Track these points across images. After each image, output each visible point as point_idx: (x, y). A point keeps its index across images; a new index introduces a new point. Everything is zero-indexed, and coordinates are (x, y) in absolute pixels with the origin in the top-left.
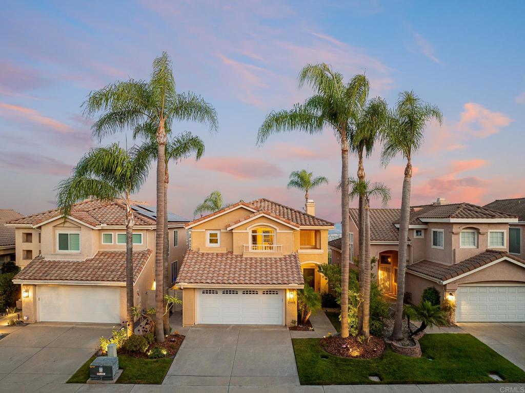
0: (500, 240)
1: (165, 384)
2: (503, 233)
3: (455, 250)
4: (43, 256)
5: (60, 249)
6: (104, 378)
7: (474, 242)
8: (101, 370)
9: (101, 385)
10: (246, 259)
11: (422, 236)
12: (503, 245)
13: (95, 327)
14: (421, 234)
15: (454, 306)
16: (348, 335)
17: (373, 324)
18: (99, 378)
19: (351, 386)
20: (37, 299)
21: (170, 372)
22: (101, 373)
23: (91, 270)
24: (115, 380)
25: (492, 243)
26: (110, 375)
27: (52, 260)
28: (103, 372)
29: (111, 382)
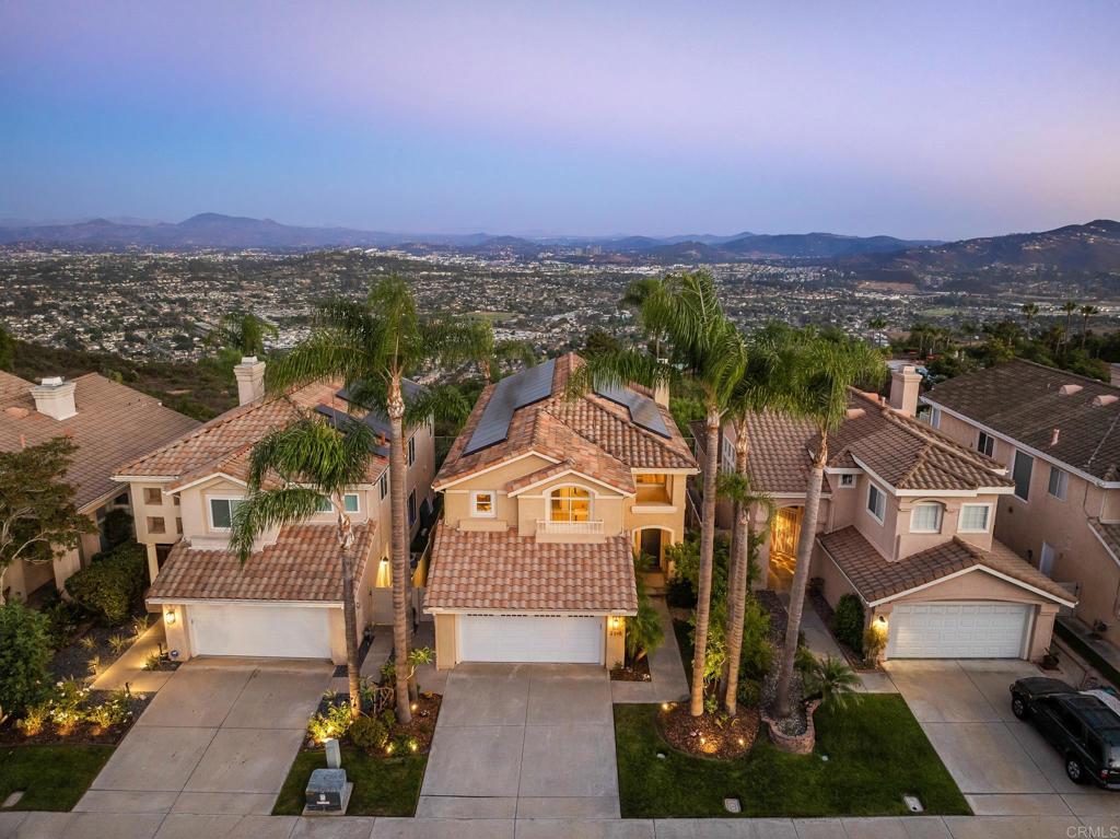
0: (980, 519)
1: (420, 816)
2: (987, 508)
3: (899, 537)
4: (188, 540)
5: (215, 526)
6: (327, 808)
7: (935, 523)
8: (323, 797)
9: (325, 819)
10: (541, 545)
11: (853, 485)
12: (984, 527)
13: (292, 669)
14: (850, 482)
15: (886, 640)
16: (701, 712)
17: (743, 689)
18: (320, 808)
19: (696, 820)
20: (190, 622)
21: (424, 790)
22: (323, 800)
23: (276, 573)
24: (344, 811)
25: (966, 524)
26: (336, 804)
27: (205, 549)
28: (327, 800)
29: (338, 813)
